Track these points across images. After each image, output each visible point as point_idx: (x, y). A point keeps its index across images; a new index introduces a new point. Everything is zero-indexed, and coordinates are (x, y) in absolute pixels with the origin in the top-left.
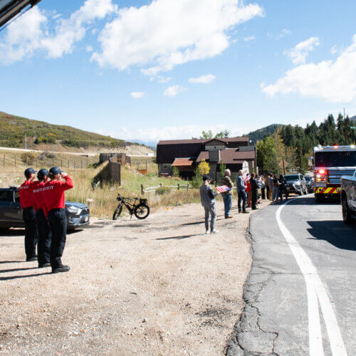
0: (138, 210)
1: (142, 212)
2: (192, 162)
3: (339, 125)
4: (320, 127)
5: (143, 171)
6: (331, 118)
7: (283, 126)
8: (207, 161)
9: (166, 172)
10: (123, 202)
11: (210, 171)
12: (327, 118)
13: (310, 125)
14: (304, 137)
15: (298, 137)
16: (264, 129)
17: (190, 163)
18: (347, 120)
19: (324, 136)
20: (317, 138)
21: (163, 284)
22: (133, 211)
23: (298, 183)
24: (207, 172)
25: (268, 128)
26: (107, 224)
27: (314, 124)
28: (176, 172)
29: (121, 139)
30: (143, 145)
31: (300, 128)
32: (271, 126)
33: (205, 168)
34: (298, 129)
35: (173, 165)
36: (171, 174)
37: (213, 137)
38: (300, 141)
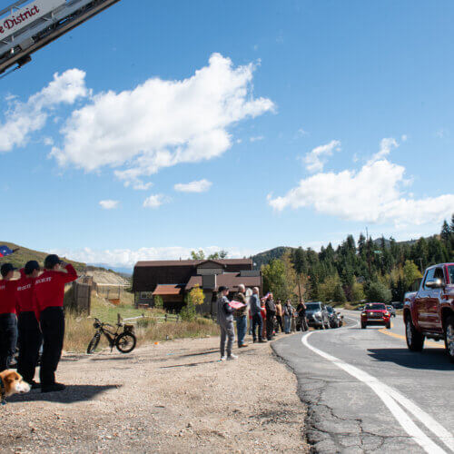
0: (121, 340)
1: (126, 343)
2: (179, 289)
3: (360, 249)
4: (338, 251)
5: (115, 301)
6: (350, 240)
7: (292, 249)
8: (201, 287)
9: (144, 302)
10: (102, 330)
11: (204, 300)
12: (346, 240)
13: (325, 247)
14: (318, 264)
15: (311, 263)
16: (267, 252)
17: (177, 291)
18: (370, 242)
19: (343, 262)
20: (335, 264)
21: (194, 398)
22: (114, 343)
23: (319, 313)
24: (201, 302)
25: (272, 251)
26: (81, 357)
27: (330, 246)
28: (159, 302)
29: (81, 262)
30: (110, 271)
31: (313, 252)
32: (277, 249)
33: (198, 296)
34: (310, 253)
35: (154, 293)
36: (152, 304)
37: (206, 259)
38: (314, 267)
